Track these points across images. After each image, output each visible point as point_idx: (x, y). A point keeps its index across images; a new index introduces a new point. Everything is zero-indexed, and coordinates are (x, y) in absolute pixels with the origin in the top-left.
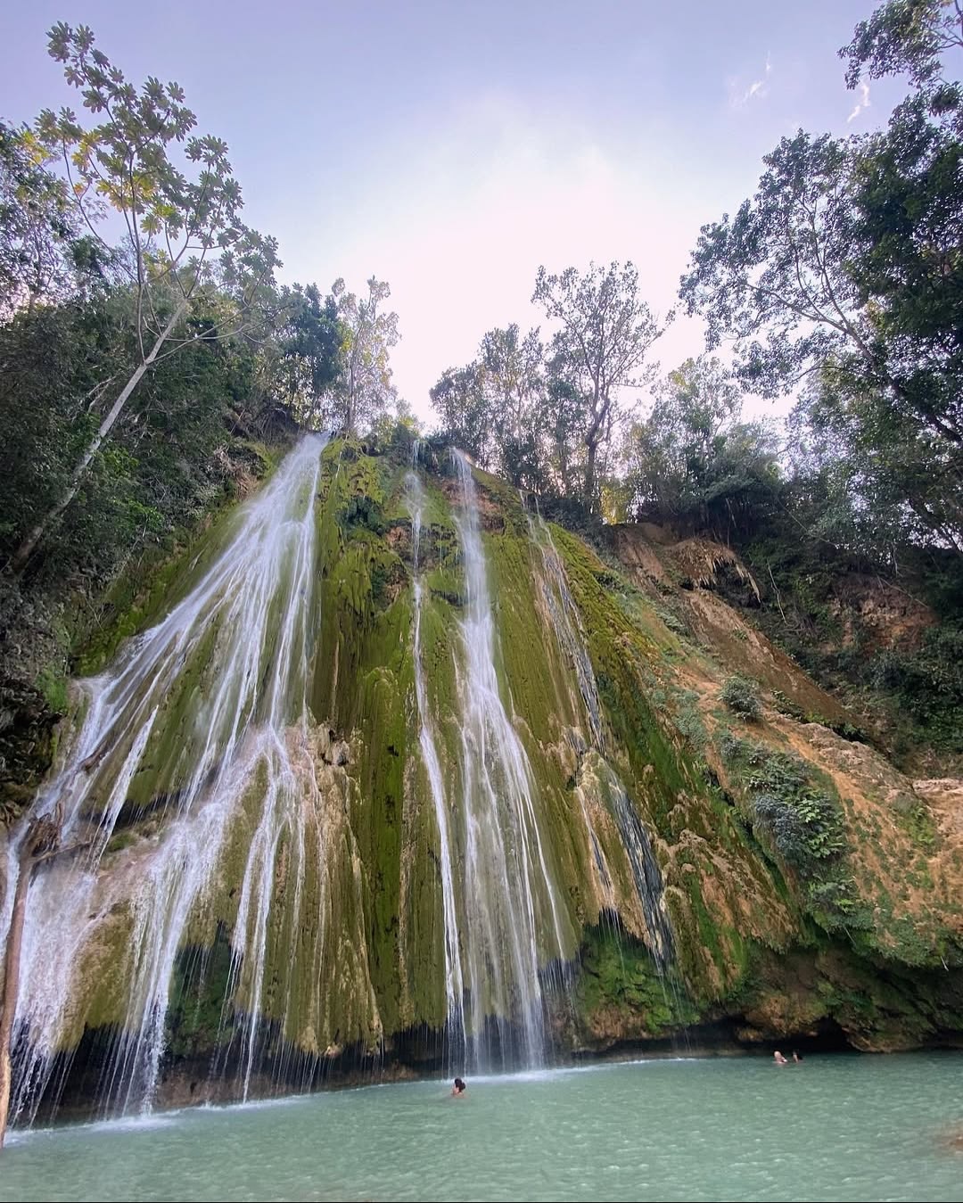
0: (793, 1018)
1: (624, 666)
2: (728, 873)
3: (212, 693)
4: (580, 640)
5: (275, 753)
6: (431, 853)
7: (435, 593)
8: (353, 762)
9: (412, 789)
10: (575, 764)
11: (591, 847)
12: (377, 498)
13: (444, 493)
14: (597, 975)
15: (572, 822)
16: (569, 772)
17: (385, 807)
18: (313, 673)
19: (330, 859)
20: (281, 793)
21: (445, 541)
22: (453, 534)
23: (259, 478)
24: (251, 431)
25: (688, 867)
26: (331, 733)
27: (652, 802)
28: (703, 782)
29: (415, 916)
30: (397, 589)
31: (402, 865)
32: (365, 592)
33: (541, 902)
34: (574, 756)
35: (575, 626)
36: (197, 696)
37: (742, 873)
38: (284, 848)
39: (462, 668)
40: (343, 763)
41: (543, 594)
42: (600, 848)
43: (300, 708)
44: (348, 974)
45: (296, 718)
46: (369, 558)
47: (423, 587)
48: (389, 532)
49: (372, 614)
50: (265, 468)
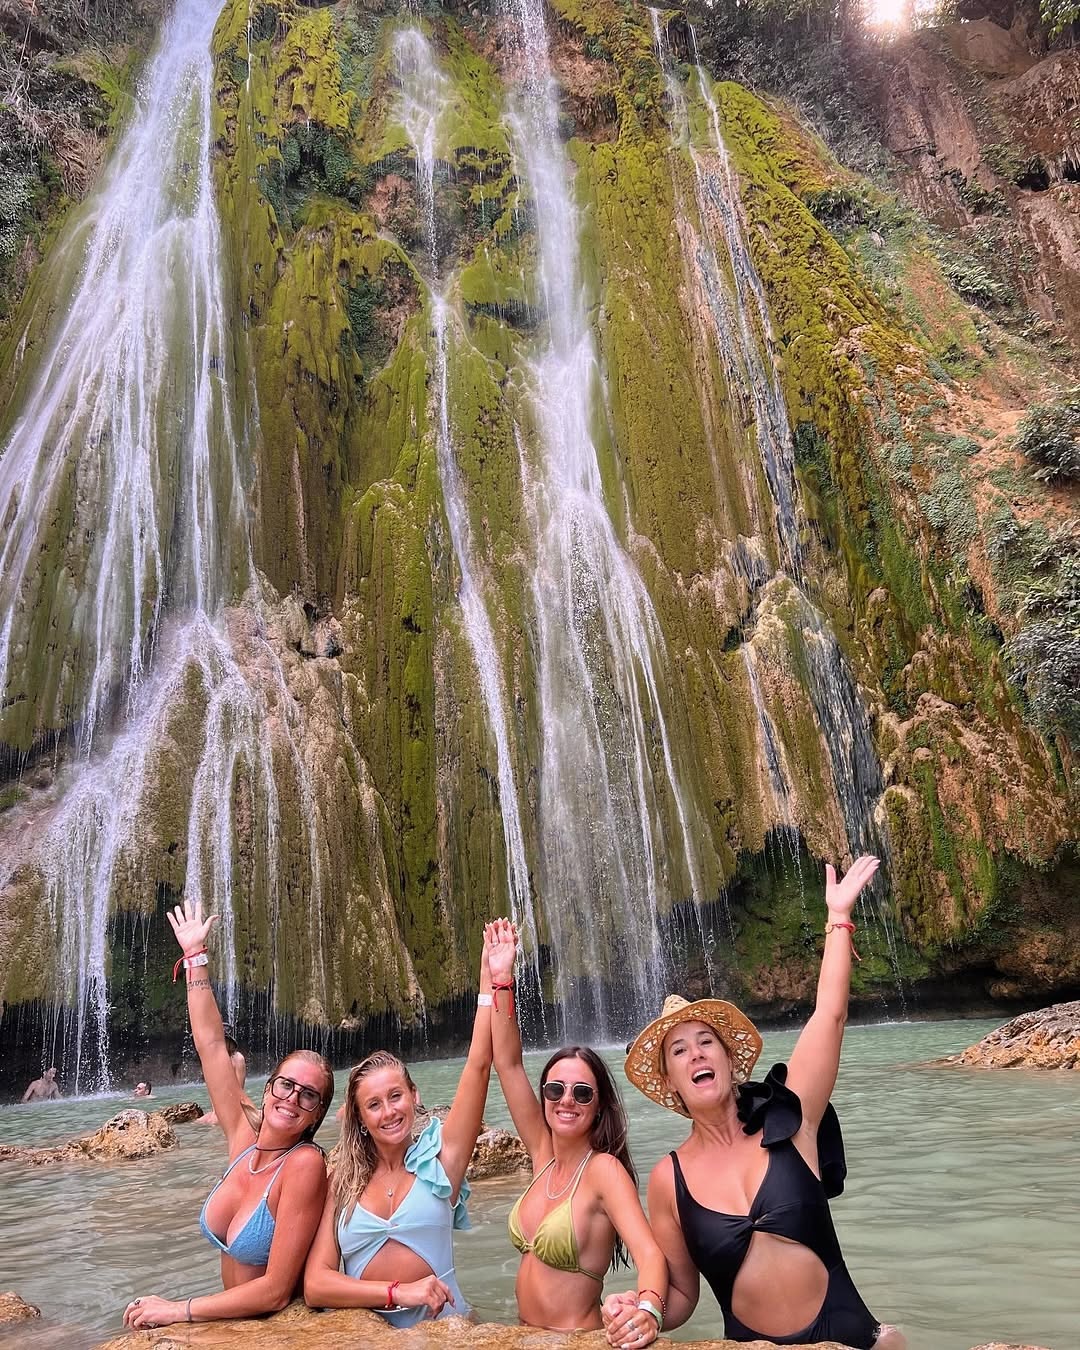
0: (1068, 963)
1: (845, 403)
2: (980, 757)
3: (89, 574)
4: (766, 361)
5: (213, 654)
6: (482, 771)
7: (477, 310)
8: (349, 649)
9: (448, 681)
10: (744, 604)
11: (760, 735)
12: (336, 118)
13: (491, 58)
14: (768, 920)
15: (729, 704)
16: (729, 619)
17: (406, 712)
18: (258, 512)
19: (320, 792)
20: (227, 709)
21: (491, 185)
22: (508, 163)
23: (103, 133)
24: (63, 30)
25: (922, 753)
26: (307, 608)
27: (879, 651)
28: (961, 609)
29: (463, 858)
30: (401, 314)
31: (438, 791)
32: (336, 337)
33: (665, 825)
34: (742, 592)
35: (758, 330)
36: (66, 583)
37: (1004, 755)
38: (242, 785)
39: (535, 459)
40: (335, 652)
41: (698, 268)
42: (776, 738)
43: (246, 574)
44: (364, 936)
45: (241, 593)
46: (336, 261)
47: (450, 302)
48: (372, 191)
49: (358, 379)
50: (107, 107)
